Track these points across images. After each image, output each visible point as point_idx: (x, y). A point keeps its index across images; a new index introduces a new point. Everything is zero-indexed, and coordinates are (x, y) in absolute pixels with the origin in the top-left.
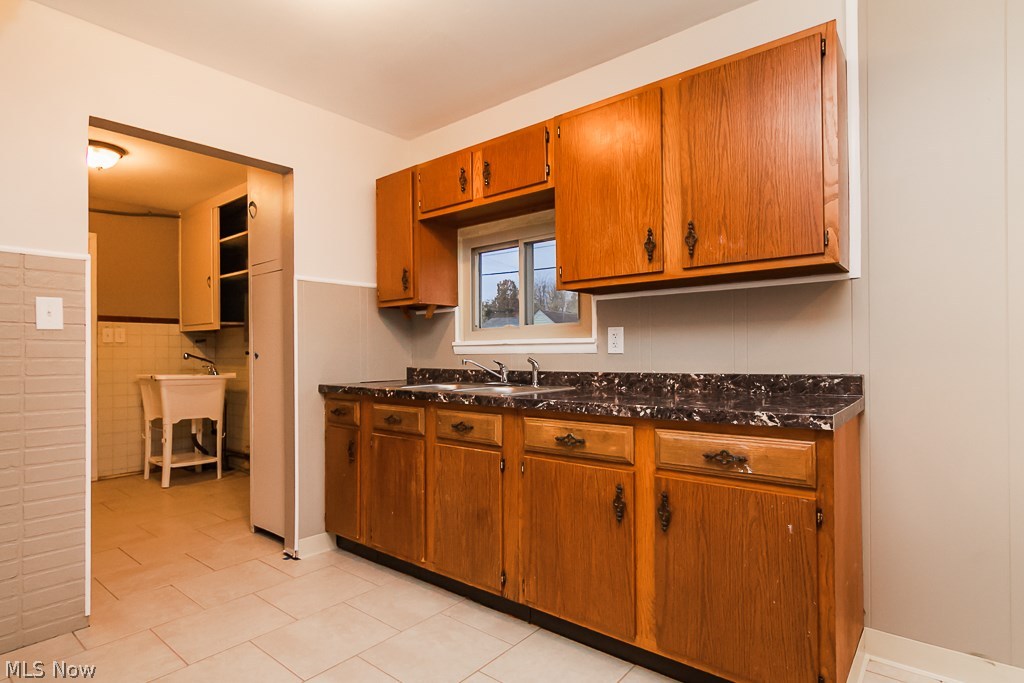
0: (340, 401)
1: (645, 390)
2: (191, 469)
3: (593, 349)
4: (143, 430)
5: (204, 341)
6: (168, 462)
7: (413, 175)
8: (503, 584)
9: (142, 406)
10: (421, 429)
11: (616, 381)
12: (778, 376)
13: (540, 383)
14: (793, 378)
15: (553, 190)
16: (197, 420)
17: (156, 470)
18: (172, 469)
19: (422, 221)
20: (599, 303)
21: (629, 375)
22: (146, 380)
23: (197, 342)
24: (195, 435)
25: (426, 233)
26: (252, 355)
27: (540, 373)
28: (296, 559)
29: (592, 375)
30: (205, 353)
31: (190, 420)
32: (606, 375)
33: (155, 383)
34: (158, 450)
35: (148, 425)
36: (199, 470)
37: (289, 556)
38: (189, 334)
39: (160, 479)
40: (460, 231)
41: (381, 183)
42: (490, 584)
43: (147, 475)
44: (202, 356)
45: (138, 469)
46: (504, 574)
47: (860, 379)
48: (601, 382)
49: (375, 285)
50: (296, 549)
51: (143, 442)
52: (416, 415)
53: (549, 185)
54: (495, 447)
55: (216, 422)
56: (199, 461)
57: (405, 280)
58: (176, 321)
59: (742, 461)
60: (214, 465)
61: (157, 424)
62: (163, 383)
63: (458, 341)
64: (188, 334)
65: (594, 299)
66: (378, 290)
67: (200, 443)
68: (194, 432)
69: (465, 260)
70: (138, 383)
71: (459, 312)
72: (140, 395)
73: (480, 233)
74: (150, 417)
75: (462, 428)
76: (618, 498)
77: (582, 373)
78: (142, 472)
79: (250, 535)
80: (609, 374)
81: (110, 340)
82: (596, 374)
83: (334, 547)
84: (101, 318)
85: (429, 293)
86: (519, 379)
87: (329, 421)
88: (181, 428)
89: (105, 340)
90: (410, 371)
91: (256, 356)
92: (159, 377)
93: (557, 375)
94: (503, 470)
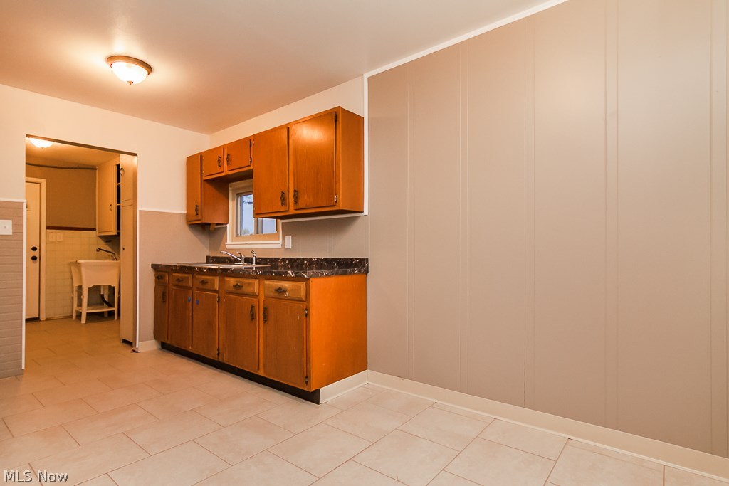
0: (161, 271)
1: (297, 266)
2: (101, 314)
3: (279, 246)
4: (73, 292)
5: (110, 241)
6: (85, 310)
7: (201, 156)
8: (218, 354)
9: (72, 279)
10: (190, 284)
11: (287, 262)
12: (340, 259)
13: (256, 263)
14: (345, 259)
15: (252, 170)
16: (104, 286)
17: (79, 315)
18: (88, 314)
19: (205, 180)
20: (283, 223)
22: (73, 263)
23: (107, 241)
24: (103, 295)
25: (208, 187)
26: (122, 249)
27: (256, 259)
28: (137, 352)
30: (112, 248)
31: (100, 286)
32: (283, 259)
33: (78, 265)
34: (80, 305)
35: (75, 289)
36: (106, 315)
37: (134, 351)
38: (102, 237)
39: (80, 320)
40: (230, 184)
41: (188, 158)
42: (212, 355)
43: (74, 317)
44: (110, 250)
45: (70, 314)
46: (218, 350)
47: (367, 259)
49: (185, 212)
50: (137, 347)
51: (73, 298)
52: (188, 278)
53: (251, 168)
54: (215, 291)
55: (114, 288)
56: (106, 309)
57: (197, 210)
58: (94, 230)
59: (285, 291)
60: (113, 312)
61: (80, 288)
62: (82, 265)
63: (229, 241)
64: (100, 237)
65: (280, 222)
66: (187, 215)
67: (107, 300)
68: (102, 293)
69: (233, 200)
70: (70, 264)
71: (229, 227)
72: (71, 272)
73: (238, 186)
74: (76, 284)
75: (203, 282)
76: (252, 310)
77: (274, 258)
78: (71, 317)
79: (120, 343)
81: (54, 240)
82: (280, 258)
83: (160, 347)
84: (48, 228)
85: (211, 217)
86: (248, 260)
87: (156, 282)
88: (94, 290)
89: (51, 240)
90: (208, 257)
91: (124, 249)
92: (80, 261)
93: (266, 259)
94: (219, 302)
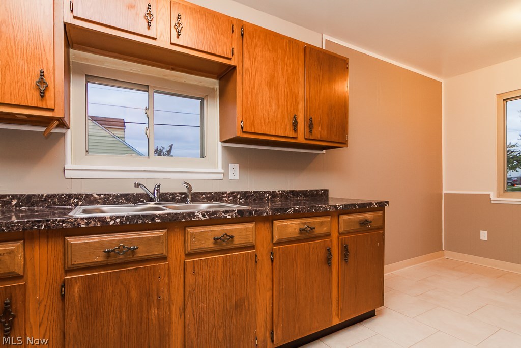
1: (255, 200)
3: (220, 177)
11: (238, 196)
21: (246, 192)
29: (223, 193)
32: (232, 193)
47: (328, 190)
48: (229, 197)
53: (233, 63)
54: (251, 247)
57: (43, 85)
63: (69, 165)
65: (221, 145)
69: (77, 84)
76: (330, 254)
77: (216, 193)
80: (234, 192)
82: (226, 192)
94: (257, 262)
